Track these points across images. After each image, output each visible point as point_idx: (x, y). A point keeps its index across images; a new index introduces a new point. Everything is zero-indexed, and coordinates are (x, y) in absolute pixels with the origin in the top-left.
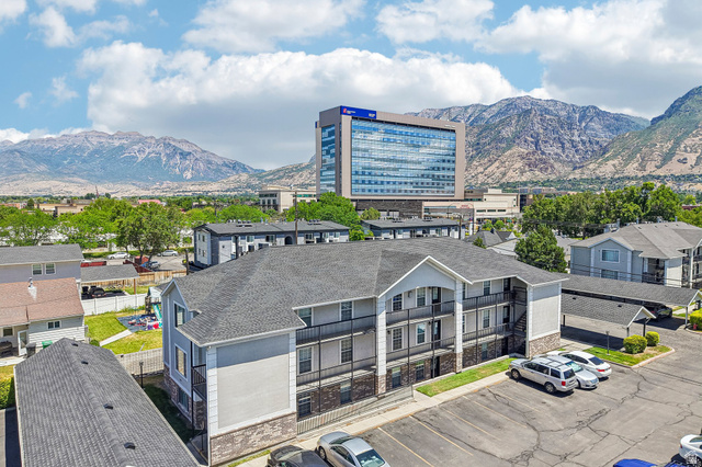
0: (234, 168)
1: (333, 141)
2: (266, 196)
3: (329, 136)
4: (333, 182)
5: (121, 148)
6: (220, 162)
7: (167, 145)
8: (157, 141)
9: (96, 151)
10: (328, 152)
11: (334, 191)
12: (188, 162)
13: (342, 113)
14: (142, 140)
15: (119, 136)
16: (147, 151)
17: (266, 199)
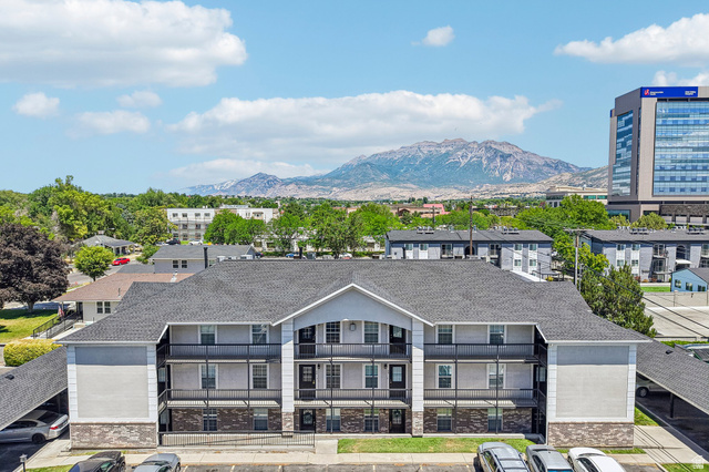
0: (556, 168)
1: (630, 131)
2: (554, 198)
3: (627, 124)
4: (628, 181)
5: (448, 154)
6: (541, 162)
7: (488, 149)
8: (479, 145)
9: (426, 160)
10: (624, 145)
11: (629, 191)
12: (508, 164)
13: (642, 95)
14: (466, 146)
15: (447, 143)
16: (470, 155)
17: (553, 201)
